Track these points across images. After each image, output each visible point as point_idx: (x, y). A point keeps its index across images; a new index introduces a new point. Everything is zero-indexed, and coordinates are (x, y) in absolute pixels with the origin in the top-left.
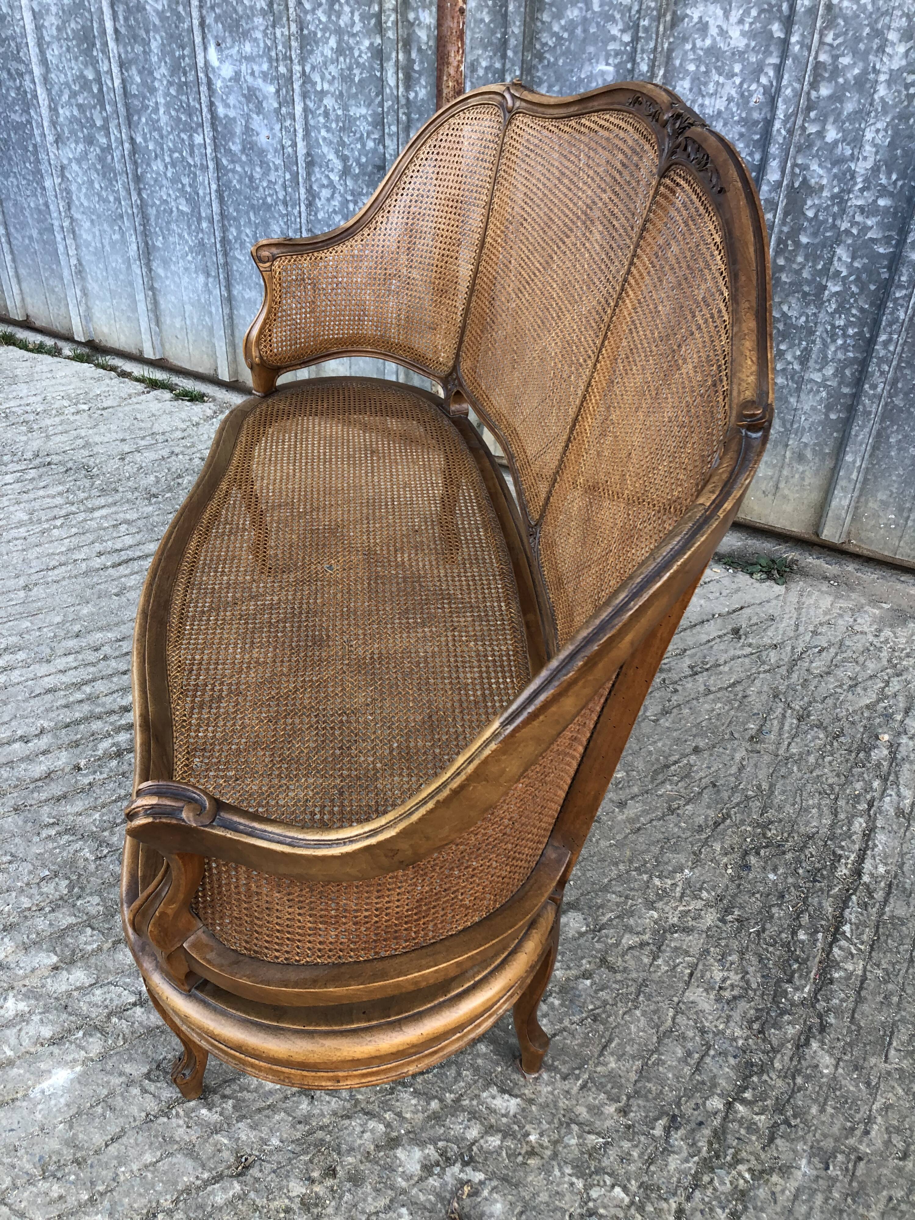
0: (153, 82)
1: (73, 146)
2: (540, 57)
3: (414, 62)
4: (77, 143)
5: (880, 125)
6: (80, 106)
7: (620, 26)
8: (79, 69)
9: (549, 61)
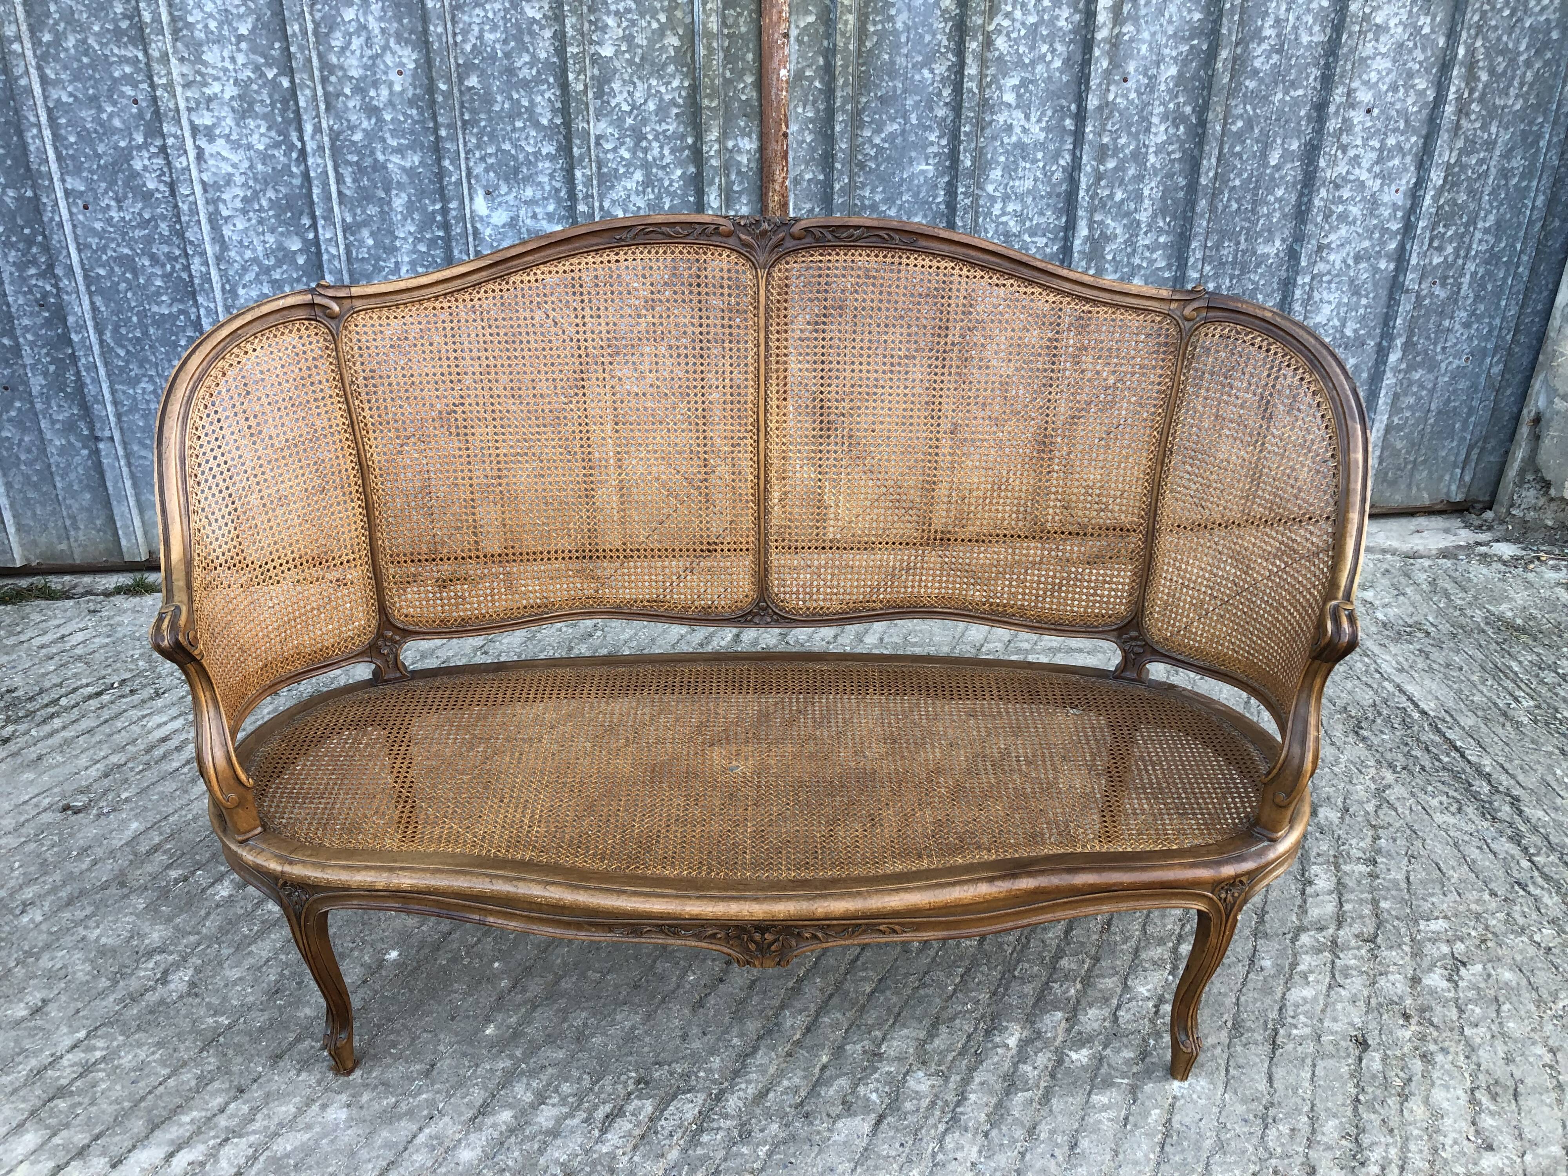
0: (392, 242)
2: (862, 165)
5: (1153, 184)
7: (937, 134)
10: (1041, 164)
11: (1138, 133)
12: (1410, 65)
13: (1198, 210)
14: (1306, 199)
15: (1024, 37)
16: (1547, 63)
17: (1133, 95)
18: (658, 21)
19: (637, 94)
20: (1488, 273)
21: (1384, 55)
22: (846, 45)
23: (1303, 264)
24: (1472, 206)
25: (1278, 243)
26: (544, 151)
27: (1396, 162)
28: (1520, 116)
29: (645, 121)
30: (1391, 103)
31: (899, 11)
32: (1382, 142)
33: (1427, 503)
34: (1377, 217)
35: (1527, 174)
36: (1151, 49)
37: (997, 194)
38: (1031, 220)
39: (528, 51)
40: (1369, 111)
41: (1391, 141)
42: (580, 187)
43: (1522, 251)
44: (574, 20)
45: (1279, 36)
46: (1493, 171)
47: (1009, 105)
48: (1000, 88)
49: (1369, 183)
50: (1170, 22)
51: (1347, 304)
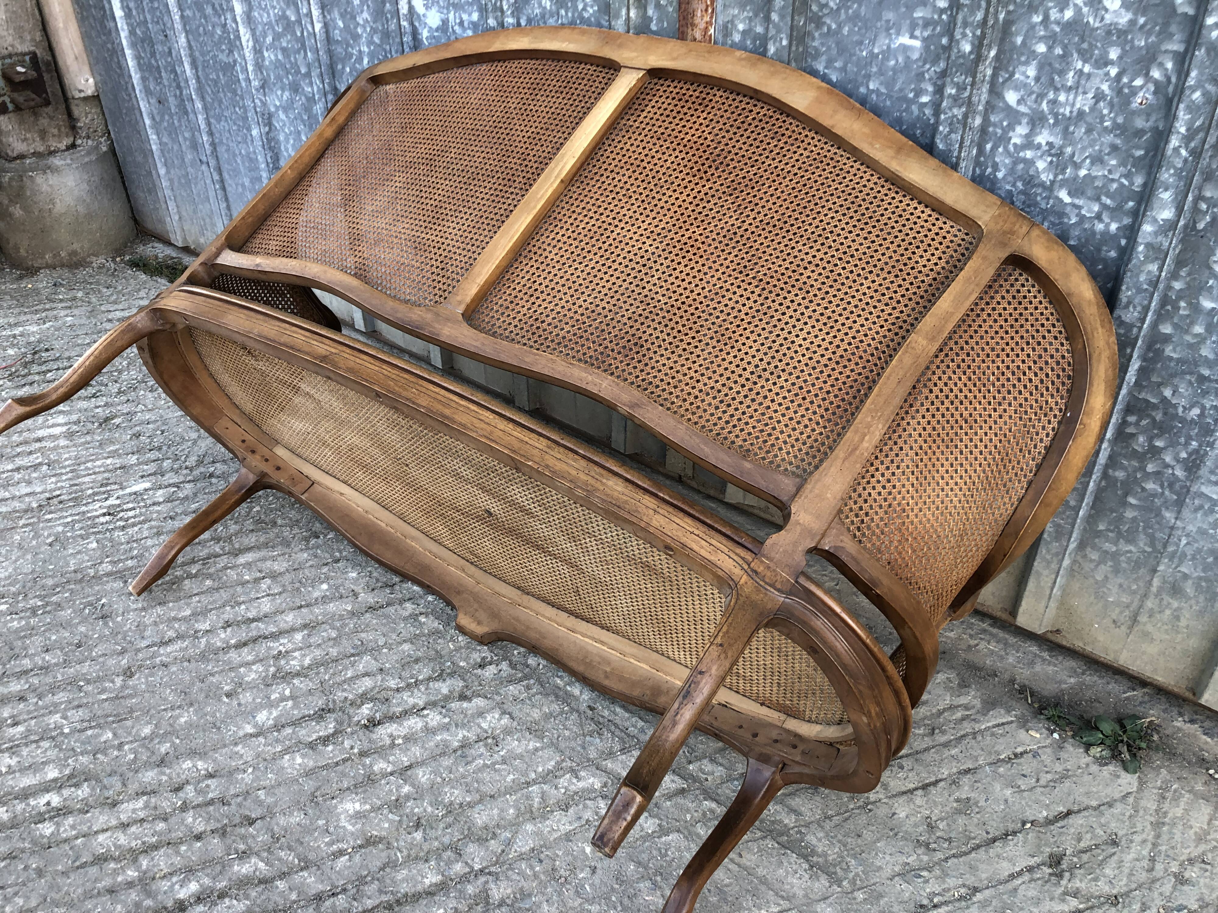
0: (356, 28)
1: (279, 93)
2: (818, 22)
3: (651, 19)
4: (283, 91)
6: (284, 50)
8: (281, 8)
9: (829, 28)
10: (1113, 71)
37: (1022, 109)
38: (1077, 166)
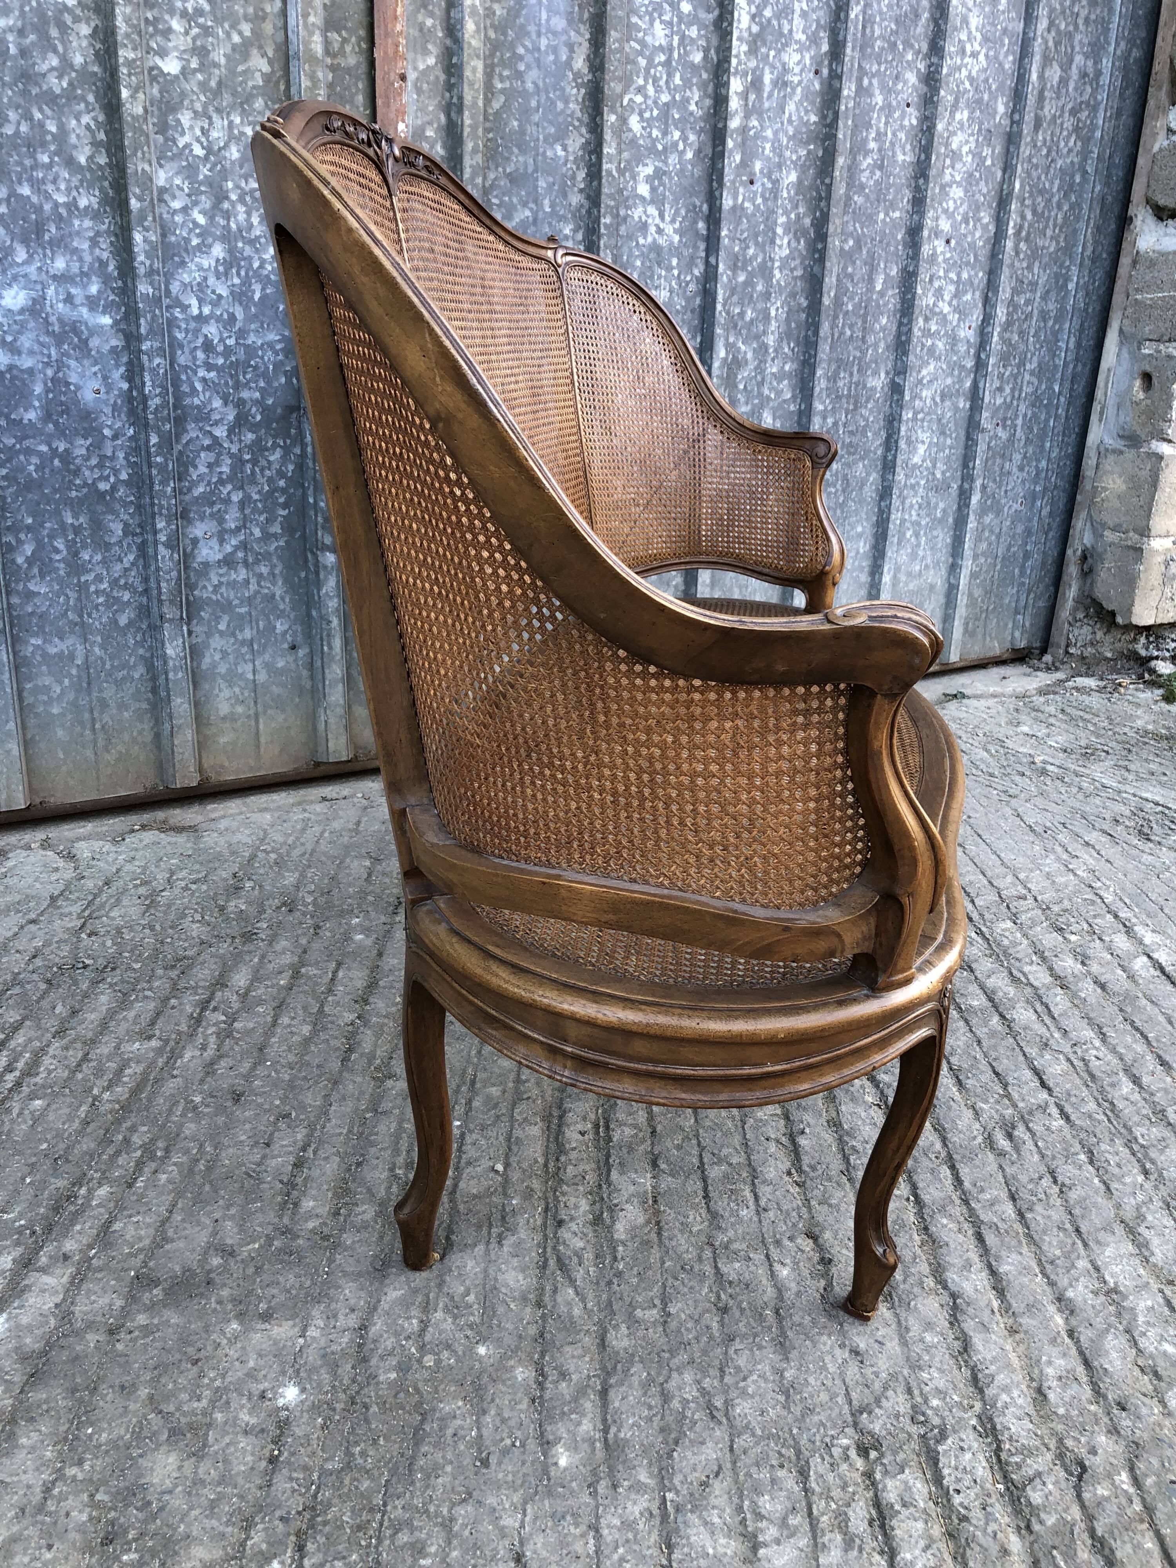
5: (778, 304)
7: (571, 226)
10: (676, 272)
11: (763, 245)
12: (977, 196)
13: (822, 333)
14: (904, 329)
15: (658, 119)
16: (1071, 208)
17: (759, 201)
18: (240, 33)
19: (214, 134)
20: (1034, 415)
21: (959, 184)
22: (475, 98)
23: (907, 398)
24: (1022, 347)
25: (883, 375)
26: (83, 202)
27: (968, 297)
28: (1055, 259)
29: (224, 175)
30: (965, 236)
31: (528, 67)
32: (959, 275)
33: (998, 652)
34: (956, 353)
35: (1059, 318)
36: (773, 150)
39: (55, 51)
40: (948, 242)
41: (965, 275)
42: (141, 258)
43: (1060, 393)
44: (128, 10)
45: (880, 150)
46: (1036, 312)
47: (643, 199)
48: (634, 178)
49: (950, 317)
50: (790, 121)
51: (937, 444)
